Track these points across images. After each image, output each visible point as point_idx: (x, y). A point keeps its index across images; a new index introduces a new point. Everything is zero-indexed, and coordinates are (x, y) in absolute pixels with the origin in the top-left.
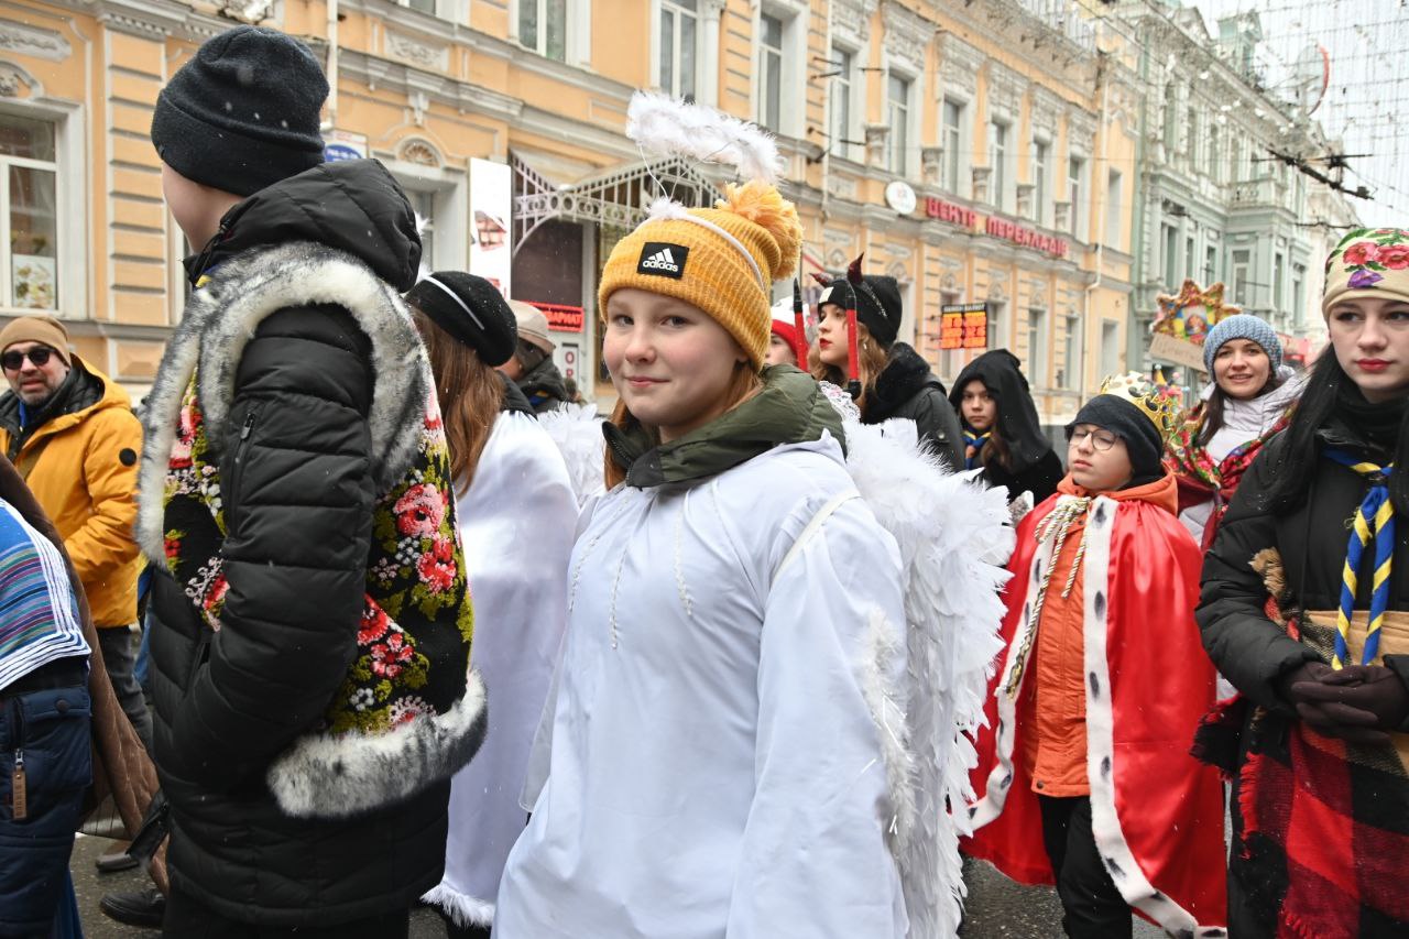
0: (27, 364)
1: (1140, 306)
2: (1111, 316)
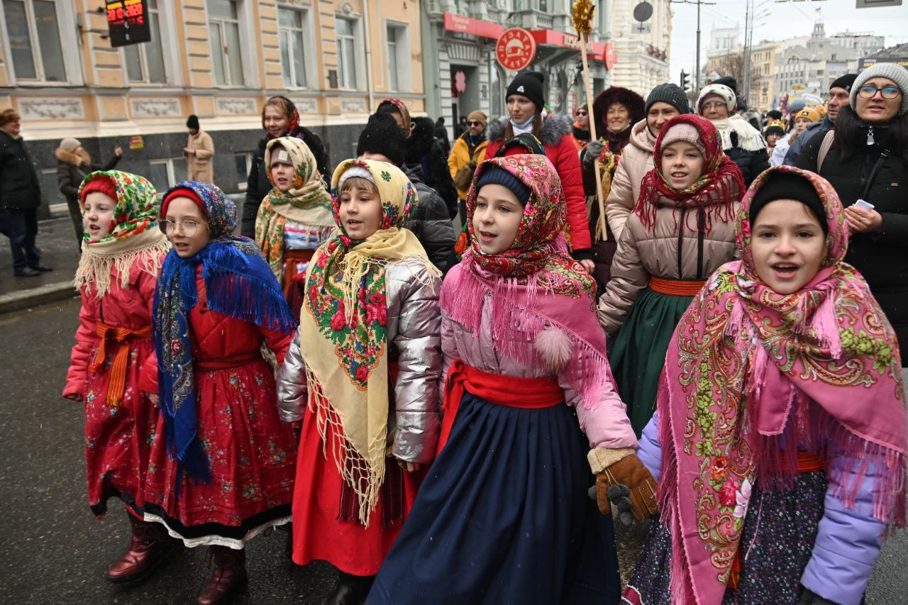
0: (473, 126)
1: (432, 9)
2: (398, 17)
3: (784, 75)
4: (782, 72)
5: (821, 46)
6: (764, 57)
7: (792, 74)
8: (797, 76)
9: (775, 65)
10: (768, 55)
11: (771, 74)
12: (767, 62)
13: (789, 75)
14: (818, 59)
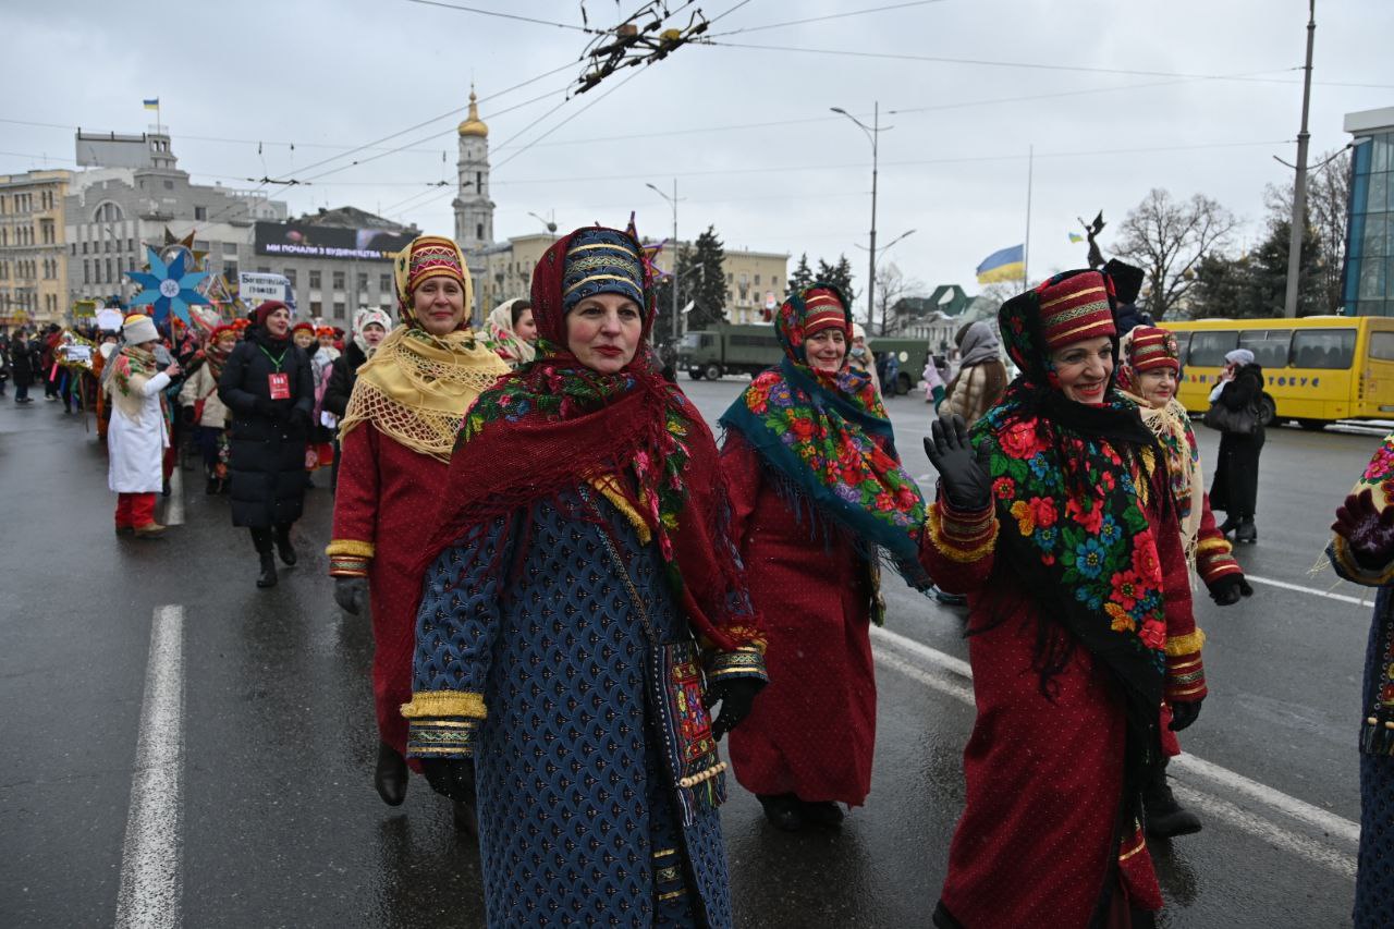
3: (91, 248)
4: (85, 239)
5: (169, 185)
6: (38, 204)
7: (107, 244)
8: (119, 250)
9: (67, 222)
10: (47, 199)
11: (59, 241)
12: (45, 215)
13: (102, 248)
14: (165, 212)
